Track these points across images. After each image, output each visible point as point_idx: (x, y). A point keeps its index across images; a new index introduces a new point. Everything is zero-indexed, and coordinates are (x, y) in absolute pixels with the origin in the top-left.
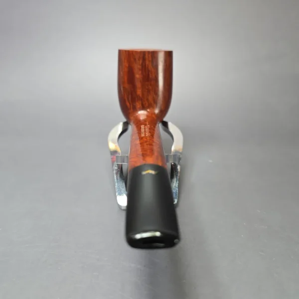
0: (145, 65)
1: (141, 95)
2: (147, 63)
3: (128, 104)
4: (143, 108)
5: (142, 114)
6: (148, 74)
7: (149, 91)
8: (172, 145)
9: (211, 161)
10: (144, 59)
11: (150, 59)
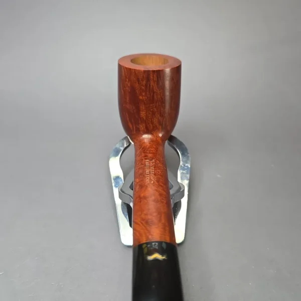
0: (150, 86)
1: (144, 118)
2: (152, 83)
3: (131, 126)
4: (148, 131)
5: (147, 138)
6: (153, 96)
7: (153, 113)
8: (178, 169)
9: (219, 176)
10: (148, 80)
11: (155, 79)
